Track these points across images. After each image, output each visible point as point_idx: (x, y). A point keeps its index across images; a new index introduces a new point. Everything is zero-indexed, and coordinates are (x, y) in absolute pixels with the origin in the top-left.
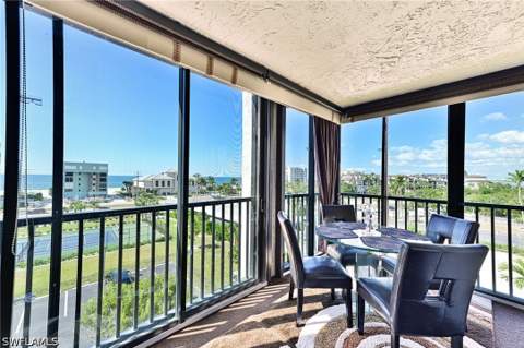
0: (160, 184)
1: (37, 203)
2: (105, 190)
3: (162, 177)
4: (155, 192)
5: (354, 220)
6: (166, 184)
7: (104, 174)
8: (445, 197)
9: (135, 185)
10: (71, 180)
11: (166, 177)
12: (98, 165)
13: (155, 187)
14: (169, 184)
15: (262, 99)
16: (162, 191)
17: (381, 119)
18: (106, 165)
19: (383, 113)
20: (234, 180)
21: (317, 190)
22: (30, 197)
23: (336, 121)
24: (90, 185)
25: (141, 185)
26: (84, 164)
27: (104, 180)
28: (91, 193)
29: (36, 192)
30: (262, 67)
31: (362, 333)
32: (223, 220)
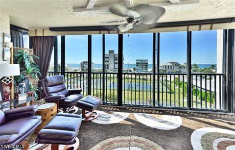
0: (167, 68)
2: (147, 69)
3: (168, 64)
4: (165, 71)
6: (170, 68)
7: (147, 64)
10: (138, 66)
11: (169, 64)
12: (145, 60)
13: (165, 69)
14: (171, 68)
16: (168, 71)
18: (147, 60)
22: (129, 71)
24: (143, 67)
27: (147, 66)
28: (143, 70)
29: (130, 69)
32: (206, 89)
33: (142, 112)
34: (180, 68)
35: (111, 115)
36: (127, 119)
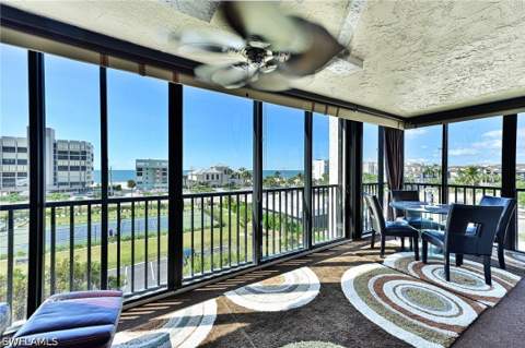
0: (210, 178)
1: (119, 193)
3: (211, 171)
4: (206, 185)
5: (418, 200)
6: (215, 177)
7: (166, 170)
8: (499, 184)
9: (190, 178)
10: (141, 175)
11: (215, 171)
12: (160, 162)
13: (206, 180)
14: (218, 178)
15: (347, 121)
16: (213, 183)
17: (441, 126)
19: (444, 121)
20: (277, 173)
21: (385, 180)
22: (114, 188)
23: (401, 128)
24: (155, 178)
25: (195, 178)
26: (149, 161)
27: (164, 174)
28: (156, 185)
29: (117, 184)
30: (354, 105)
31: (425, 263)
33: (240, 285)
34: (233, 177)
35: (164, 330)
36: (221, 319)
